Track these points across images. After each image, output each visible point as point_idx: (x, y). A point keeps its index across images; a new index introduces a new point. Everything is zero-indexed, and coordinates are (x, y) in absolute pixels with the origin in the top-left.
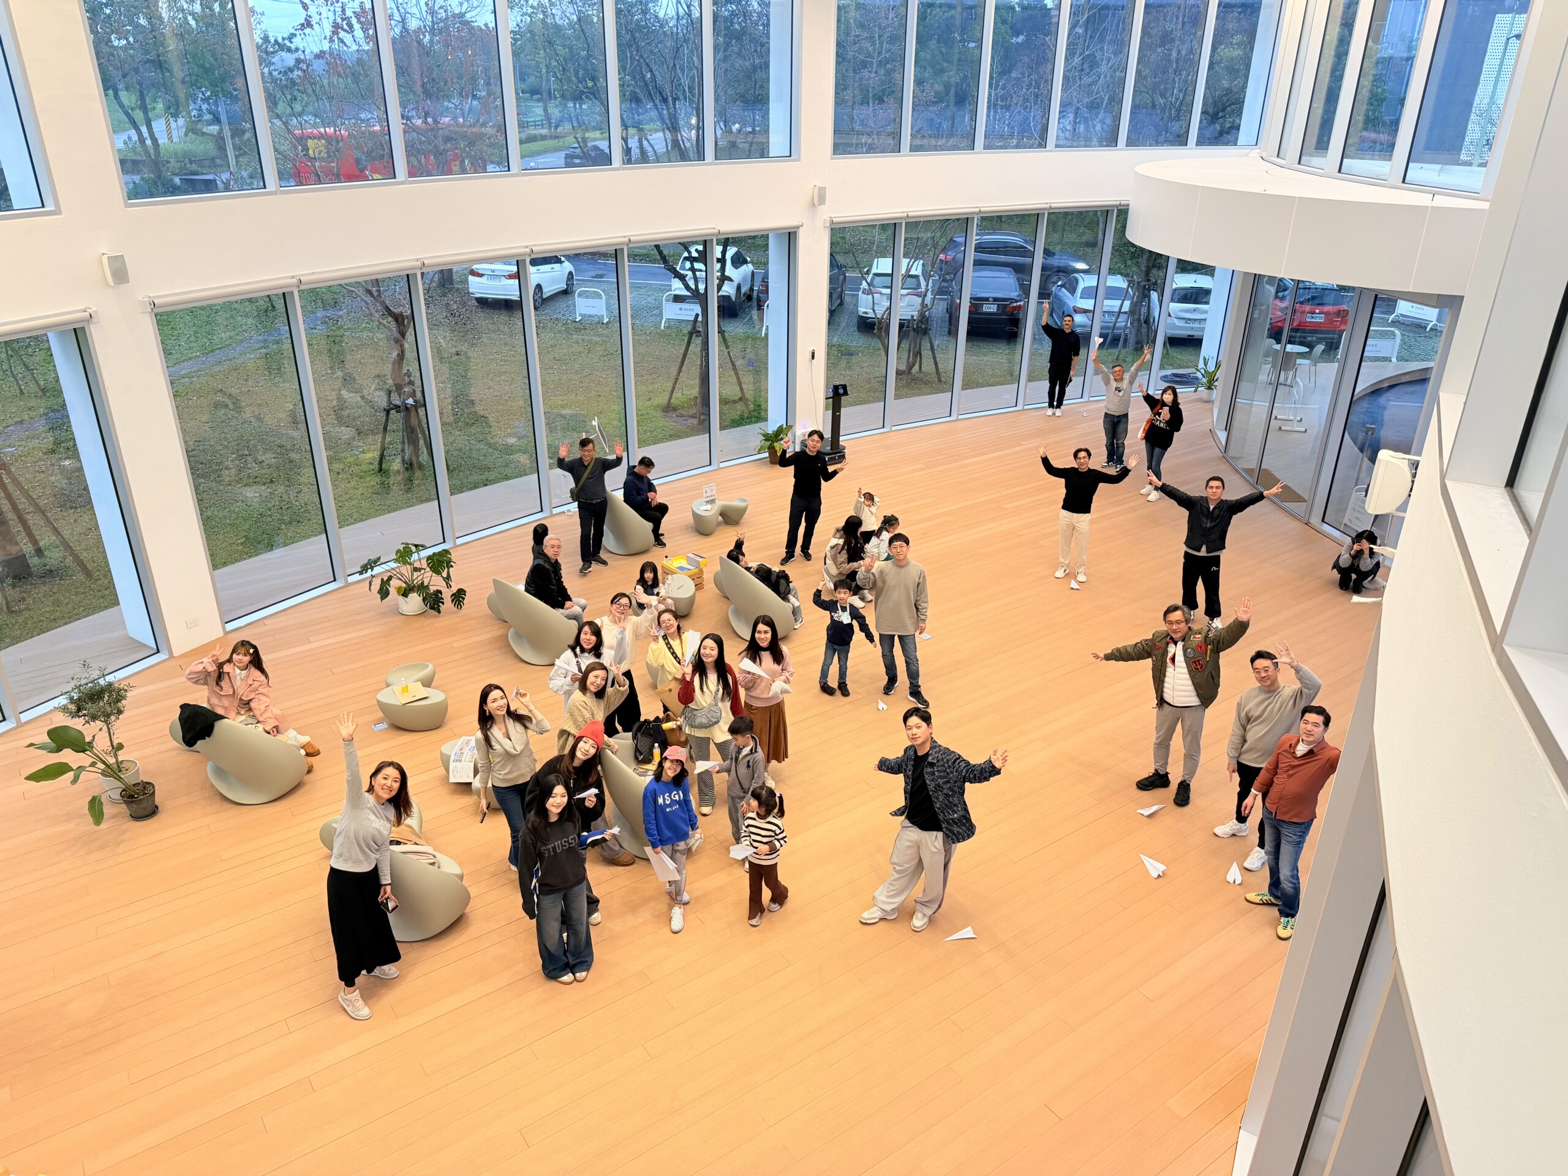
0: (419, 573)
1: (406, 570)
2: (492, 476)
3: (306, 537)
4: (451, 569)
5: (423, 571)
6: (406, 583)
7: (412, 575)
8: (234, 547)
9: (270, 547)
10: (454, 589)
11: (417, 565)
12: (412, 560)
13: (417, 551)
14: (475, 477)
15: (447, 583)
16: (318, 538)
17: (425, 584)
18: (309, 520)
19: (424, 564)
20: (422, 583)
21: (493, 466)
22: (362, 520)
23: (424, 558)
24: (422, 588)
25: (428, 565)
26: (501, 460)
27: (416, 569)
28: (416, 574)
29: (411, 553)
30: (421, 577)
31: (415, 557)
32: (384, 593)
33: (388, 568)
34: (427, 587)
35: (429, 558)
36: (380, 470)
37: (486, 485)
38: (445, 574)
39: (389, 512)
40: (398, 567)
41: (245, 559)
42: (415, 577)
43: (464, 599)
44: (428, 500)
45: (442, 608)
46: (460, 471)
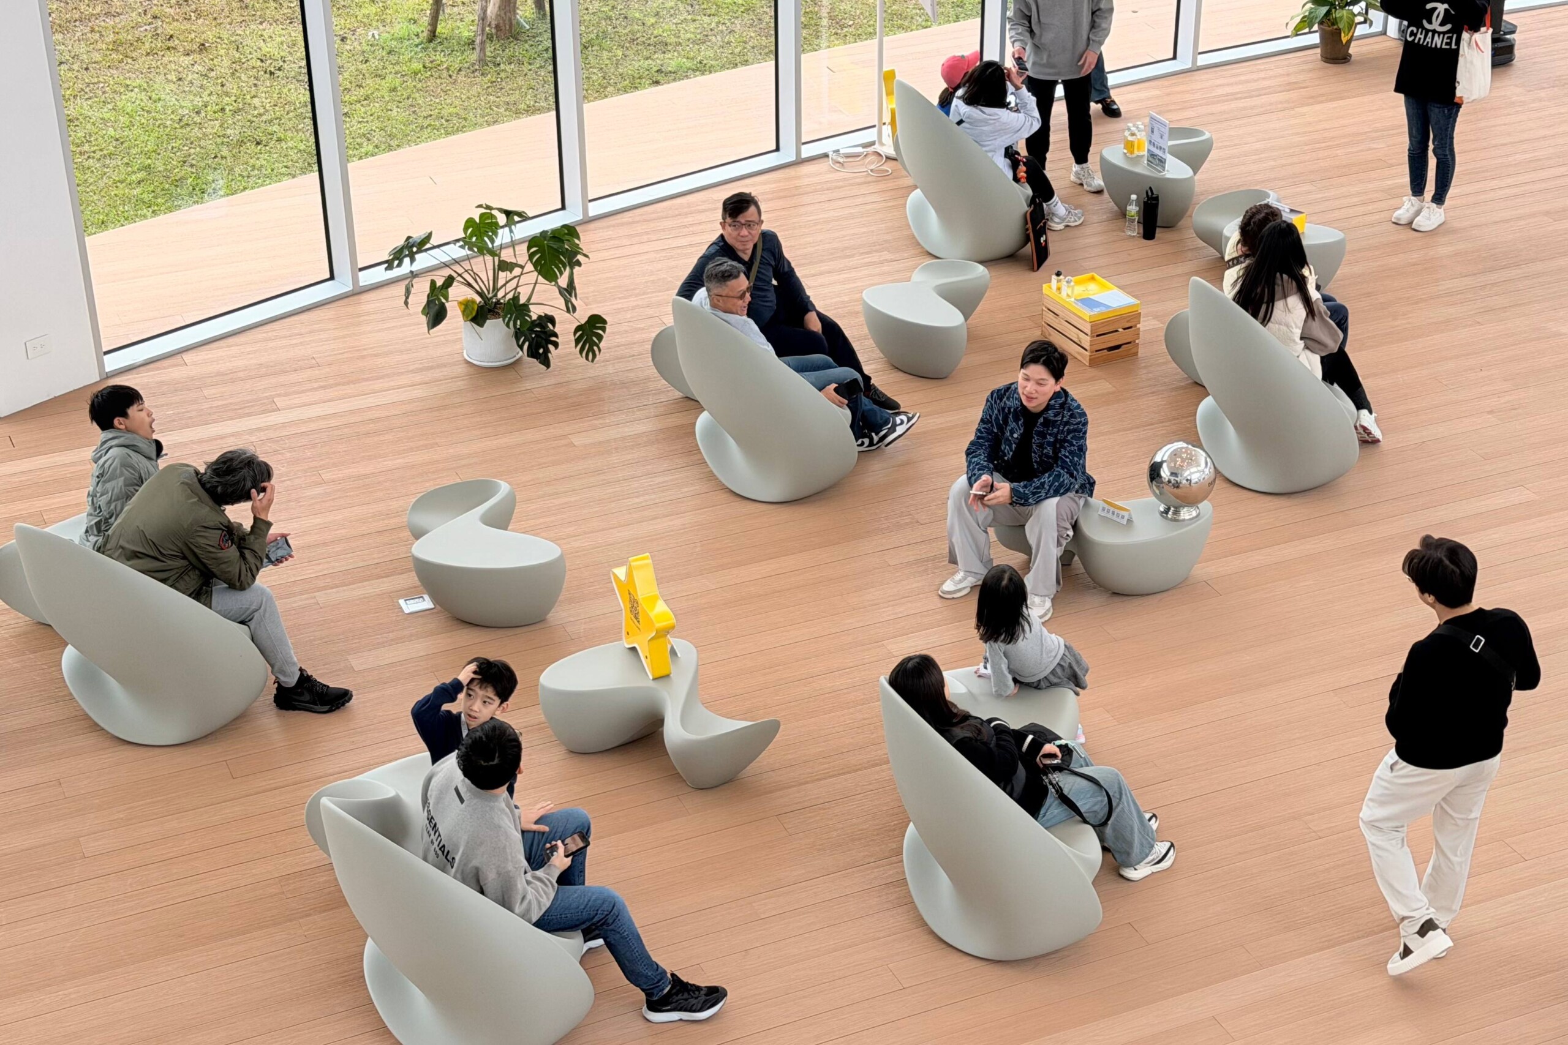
0: (510, 276)
1: (483, 266)
2: (672, 61)
3: (273, 176)
4: (577, 269)
5: (517, 271)
6: (481, 294)
7: (496, 279)
8: (122, 189)
9: (200, 192)
10: (582, 316)
11: (507, 255)
12: (497, 242)
13: (510, 223)
14: (636, 64)
15: (567, 302)
16: (300, 179)
17: (522, 301)
18: (279, 140)
19: (522, 254)
20: (516, 298)
21: (673, 40)
22: (390, 148)
23: (521, 242)
24: (516, 309)
25: (531, 256)
26: (692, 27)
27: (505, 266)
28: (503, 276)
29: (494, 227)
30: (513, 284)
31: (503, 236)
32: (436, 314)
33: (445, 259)
34: (525, 307)
35: (533, 242)
36: (433, 36)
37: (657, 83)
38: (563, 281)
39: (448, 134)
40: (468, 258)
41: (145, 217)
42: (501, 283)
43: (600, 338)
44: (531, 110)
45: (553, 353)
46: (601, 48)
